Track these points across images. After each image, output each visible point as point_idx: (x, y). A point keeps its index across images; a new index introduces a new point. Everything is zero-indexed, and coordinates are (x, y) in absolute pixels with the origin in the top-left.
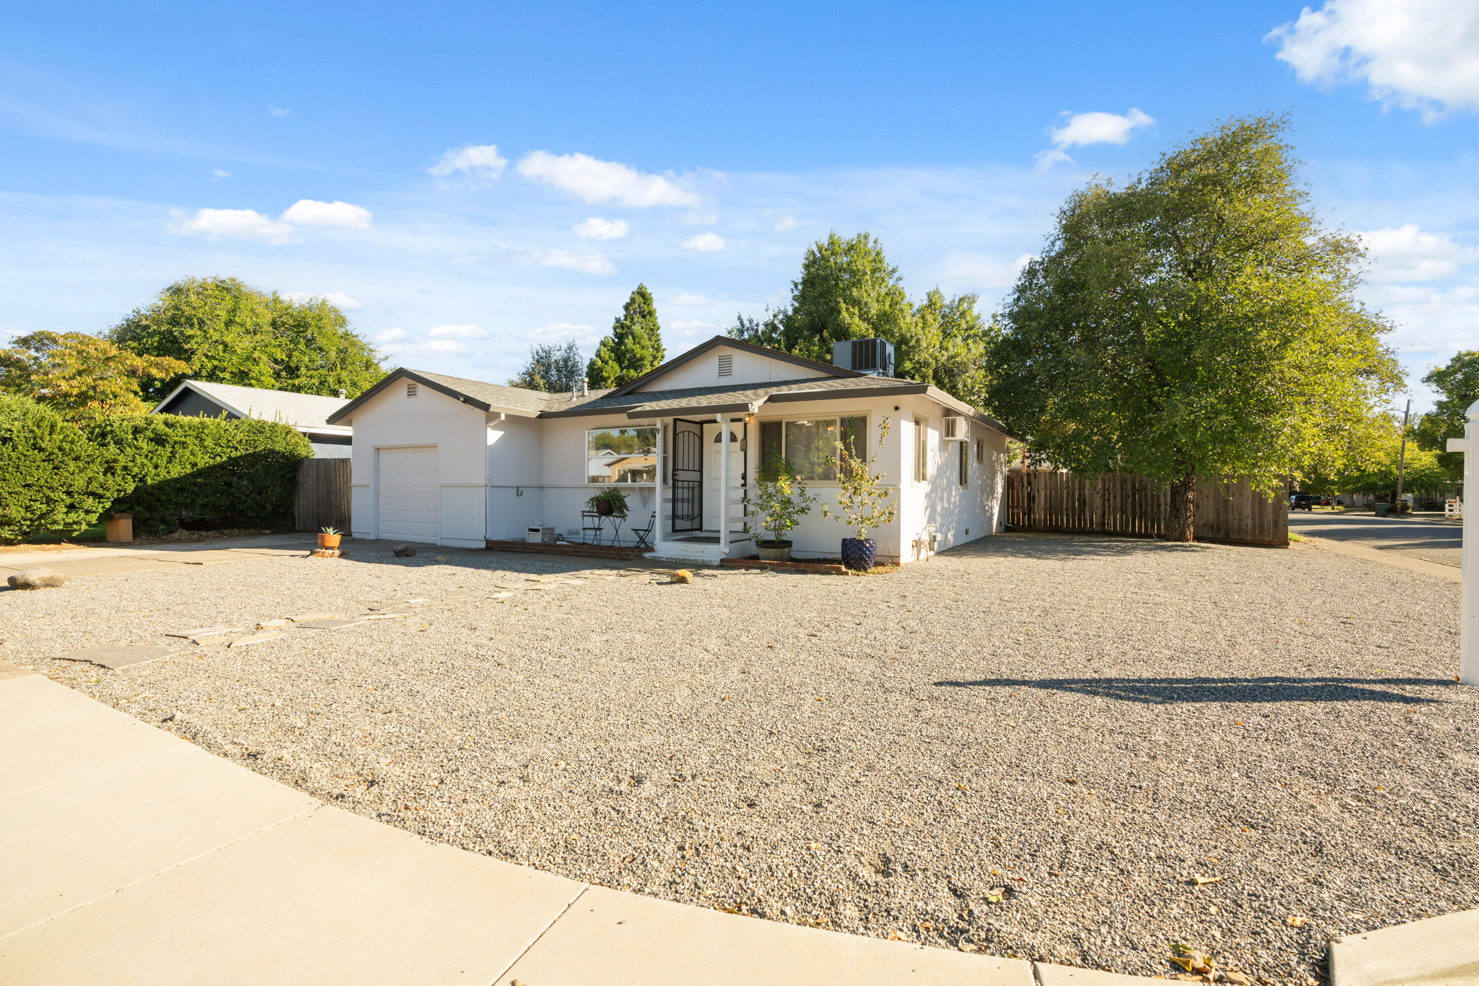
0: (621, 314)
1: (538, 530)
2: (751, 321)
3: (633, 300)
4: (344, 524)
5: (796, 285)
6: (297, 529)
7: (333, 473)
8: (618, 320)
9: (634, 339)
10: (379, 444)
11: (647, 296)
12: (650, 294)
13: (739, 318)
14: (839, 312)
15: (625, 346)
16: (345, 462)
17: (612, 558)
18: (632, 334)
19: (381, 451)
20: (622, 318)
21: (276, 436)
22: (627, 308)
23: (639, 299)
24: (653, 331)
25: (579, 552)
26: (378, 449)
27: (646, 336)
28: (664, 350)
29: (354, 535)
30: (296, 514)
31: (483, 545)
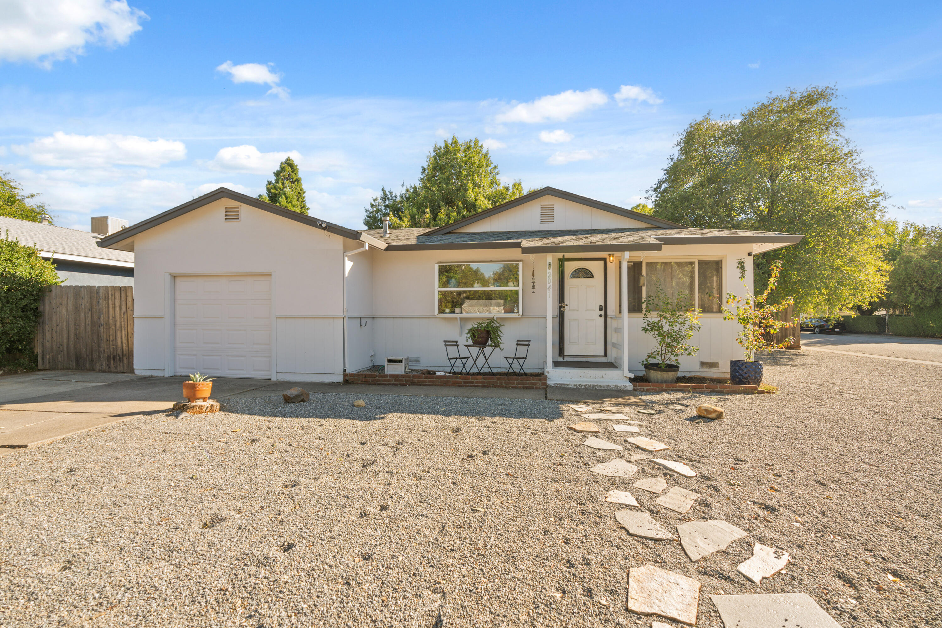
0: (273, 179)
1: (401, 361)
2: (391, 193)
3: (283, 169)
4: (120, 360)
5: (424, 169)
6: (40, 366)
7: (103, 303)
8: (270, 183)
9: (287, 198)
10: (177, 270)
11: (295, 167)
12: (297, 166)
13: (383, 190)
14: (466, 190)
15: (280, 203)
16: (124, 290)
17: (513, 387)
18: (285, 194)
19: (178, 280)
20: (274, 182)
21: (17, 259)
22: (277, 174)
23: (288, 169)
24: (300, 194)
25: (472, 382)
26: (174, 277)
27: (296, 198)
28: (308, 209)
29: (137, 372)
30: (38, 350)
31: (340, 379)
